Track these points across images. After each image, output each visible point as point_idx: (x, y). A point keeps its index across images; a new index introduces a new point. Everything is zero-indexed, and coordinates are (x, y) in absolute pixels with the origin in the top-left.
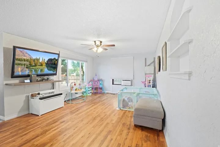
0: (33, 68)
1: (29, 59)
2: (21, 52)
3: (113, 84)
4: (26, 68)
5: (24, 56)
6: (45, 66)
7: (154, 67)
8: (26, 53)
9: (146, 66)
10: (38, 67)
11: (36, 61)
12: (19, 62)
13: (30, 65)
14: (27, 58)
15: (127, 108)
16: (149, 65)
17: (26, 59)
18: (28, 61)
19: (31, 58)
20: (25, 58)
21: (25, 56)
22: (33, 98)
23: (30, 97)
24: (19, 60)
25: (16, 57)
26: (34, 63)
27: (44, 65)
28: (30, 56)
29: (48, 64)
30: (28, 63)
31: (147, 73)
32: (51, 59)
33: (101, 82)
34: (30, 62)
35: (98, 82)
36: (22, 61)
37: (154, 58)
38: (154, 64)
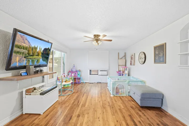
0: (30, 58)
1: (28, 47)
2: (22, 37)
3: (90, 74)
4: (25, 57)
5: (23, 43)
6: (41, 56)
7: (125, 60)
8: (26, 39)
9: (119, 59)
10: (35, 57)
11: (34, 50)
12: (18, 50)
13: (28, 54)
14: (27, 46)
15: (120, 94)
16: (121, 59)
17: (25, 47)
18: (26, 50)
19: (30, 46)
20: (25, 45)
21: (25, 43)
22: (31, 95)
23: (24, 93)
24: (19, 47)
25: (16, 43)
26: (32, 52)
27: (40, 54)
28: (29, 43)
29: (43, 54)
30: (27, 52)
31: (120, 65)
32: (46, 48)
33: (78, 73)
34: (28, 51)
35: (76, 73)
36: (21, 48)
37: (125, 53)
38: (125, 58)
